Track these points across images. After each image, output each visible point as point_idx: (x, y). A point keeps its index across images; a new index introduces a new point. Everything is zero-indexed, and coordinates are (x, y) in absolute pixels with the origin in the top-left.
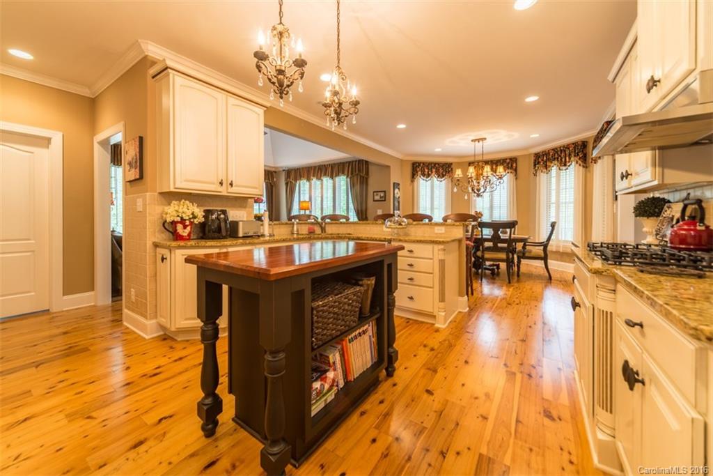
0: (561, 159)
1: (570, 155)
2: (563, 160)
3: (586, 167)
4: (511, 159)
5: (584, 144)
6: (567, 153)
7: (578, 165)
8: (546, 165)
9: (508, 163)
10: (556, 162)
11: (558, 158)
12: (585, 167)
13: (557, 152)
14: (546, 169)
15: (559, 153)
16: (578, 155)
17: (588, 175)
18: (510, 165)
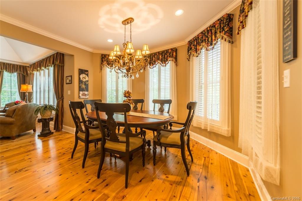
0: (208, 40)
1: (216, 33)
2: (210, 40)
3: (233, 43)
4: (172, 49)
5: (229, 18)
6: (213, 31)
7: (223, 41)
8: (196, 49)
9: (170, 53)
10: (204, 44)
11: (205, 40)
12: (231, 42)
13: (205, 34)
14: (196, 52)
15: (206, 34)
16: (223, 30)
17: (234, 49)
18: (171, 55)
